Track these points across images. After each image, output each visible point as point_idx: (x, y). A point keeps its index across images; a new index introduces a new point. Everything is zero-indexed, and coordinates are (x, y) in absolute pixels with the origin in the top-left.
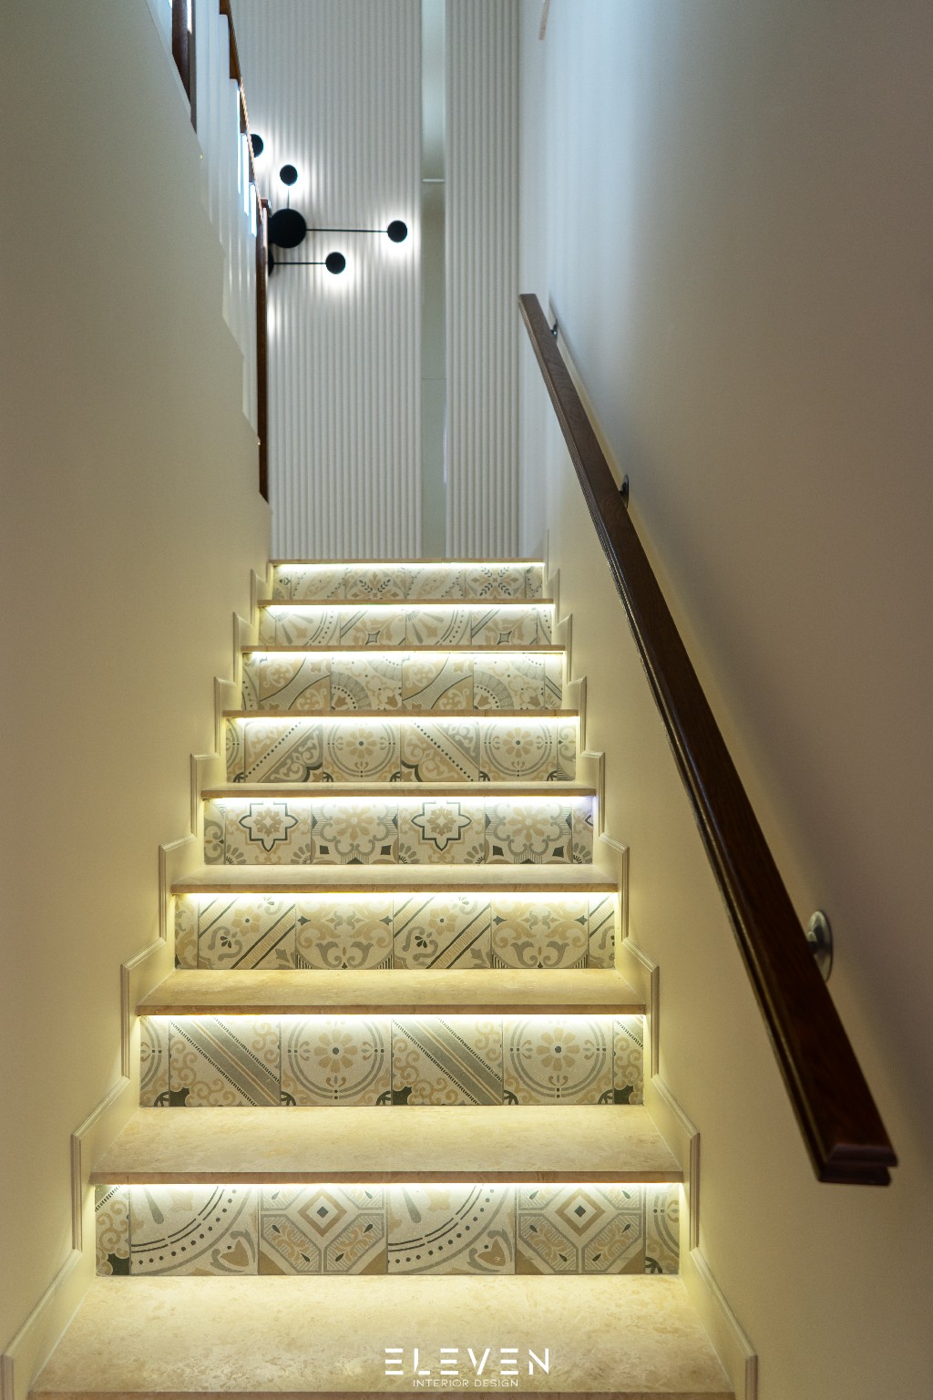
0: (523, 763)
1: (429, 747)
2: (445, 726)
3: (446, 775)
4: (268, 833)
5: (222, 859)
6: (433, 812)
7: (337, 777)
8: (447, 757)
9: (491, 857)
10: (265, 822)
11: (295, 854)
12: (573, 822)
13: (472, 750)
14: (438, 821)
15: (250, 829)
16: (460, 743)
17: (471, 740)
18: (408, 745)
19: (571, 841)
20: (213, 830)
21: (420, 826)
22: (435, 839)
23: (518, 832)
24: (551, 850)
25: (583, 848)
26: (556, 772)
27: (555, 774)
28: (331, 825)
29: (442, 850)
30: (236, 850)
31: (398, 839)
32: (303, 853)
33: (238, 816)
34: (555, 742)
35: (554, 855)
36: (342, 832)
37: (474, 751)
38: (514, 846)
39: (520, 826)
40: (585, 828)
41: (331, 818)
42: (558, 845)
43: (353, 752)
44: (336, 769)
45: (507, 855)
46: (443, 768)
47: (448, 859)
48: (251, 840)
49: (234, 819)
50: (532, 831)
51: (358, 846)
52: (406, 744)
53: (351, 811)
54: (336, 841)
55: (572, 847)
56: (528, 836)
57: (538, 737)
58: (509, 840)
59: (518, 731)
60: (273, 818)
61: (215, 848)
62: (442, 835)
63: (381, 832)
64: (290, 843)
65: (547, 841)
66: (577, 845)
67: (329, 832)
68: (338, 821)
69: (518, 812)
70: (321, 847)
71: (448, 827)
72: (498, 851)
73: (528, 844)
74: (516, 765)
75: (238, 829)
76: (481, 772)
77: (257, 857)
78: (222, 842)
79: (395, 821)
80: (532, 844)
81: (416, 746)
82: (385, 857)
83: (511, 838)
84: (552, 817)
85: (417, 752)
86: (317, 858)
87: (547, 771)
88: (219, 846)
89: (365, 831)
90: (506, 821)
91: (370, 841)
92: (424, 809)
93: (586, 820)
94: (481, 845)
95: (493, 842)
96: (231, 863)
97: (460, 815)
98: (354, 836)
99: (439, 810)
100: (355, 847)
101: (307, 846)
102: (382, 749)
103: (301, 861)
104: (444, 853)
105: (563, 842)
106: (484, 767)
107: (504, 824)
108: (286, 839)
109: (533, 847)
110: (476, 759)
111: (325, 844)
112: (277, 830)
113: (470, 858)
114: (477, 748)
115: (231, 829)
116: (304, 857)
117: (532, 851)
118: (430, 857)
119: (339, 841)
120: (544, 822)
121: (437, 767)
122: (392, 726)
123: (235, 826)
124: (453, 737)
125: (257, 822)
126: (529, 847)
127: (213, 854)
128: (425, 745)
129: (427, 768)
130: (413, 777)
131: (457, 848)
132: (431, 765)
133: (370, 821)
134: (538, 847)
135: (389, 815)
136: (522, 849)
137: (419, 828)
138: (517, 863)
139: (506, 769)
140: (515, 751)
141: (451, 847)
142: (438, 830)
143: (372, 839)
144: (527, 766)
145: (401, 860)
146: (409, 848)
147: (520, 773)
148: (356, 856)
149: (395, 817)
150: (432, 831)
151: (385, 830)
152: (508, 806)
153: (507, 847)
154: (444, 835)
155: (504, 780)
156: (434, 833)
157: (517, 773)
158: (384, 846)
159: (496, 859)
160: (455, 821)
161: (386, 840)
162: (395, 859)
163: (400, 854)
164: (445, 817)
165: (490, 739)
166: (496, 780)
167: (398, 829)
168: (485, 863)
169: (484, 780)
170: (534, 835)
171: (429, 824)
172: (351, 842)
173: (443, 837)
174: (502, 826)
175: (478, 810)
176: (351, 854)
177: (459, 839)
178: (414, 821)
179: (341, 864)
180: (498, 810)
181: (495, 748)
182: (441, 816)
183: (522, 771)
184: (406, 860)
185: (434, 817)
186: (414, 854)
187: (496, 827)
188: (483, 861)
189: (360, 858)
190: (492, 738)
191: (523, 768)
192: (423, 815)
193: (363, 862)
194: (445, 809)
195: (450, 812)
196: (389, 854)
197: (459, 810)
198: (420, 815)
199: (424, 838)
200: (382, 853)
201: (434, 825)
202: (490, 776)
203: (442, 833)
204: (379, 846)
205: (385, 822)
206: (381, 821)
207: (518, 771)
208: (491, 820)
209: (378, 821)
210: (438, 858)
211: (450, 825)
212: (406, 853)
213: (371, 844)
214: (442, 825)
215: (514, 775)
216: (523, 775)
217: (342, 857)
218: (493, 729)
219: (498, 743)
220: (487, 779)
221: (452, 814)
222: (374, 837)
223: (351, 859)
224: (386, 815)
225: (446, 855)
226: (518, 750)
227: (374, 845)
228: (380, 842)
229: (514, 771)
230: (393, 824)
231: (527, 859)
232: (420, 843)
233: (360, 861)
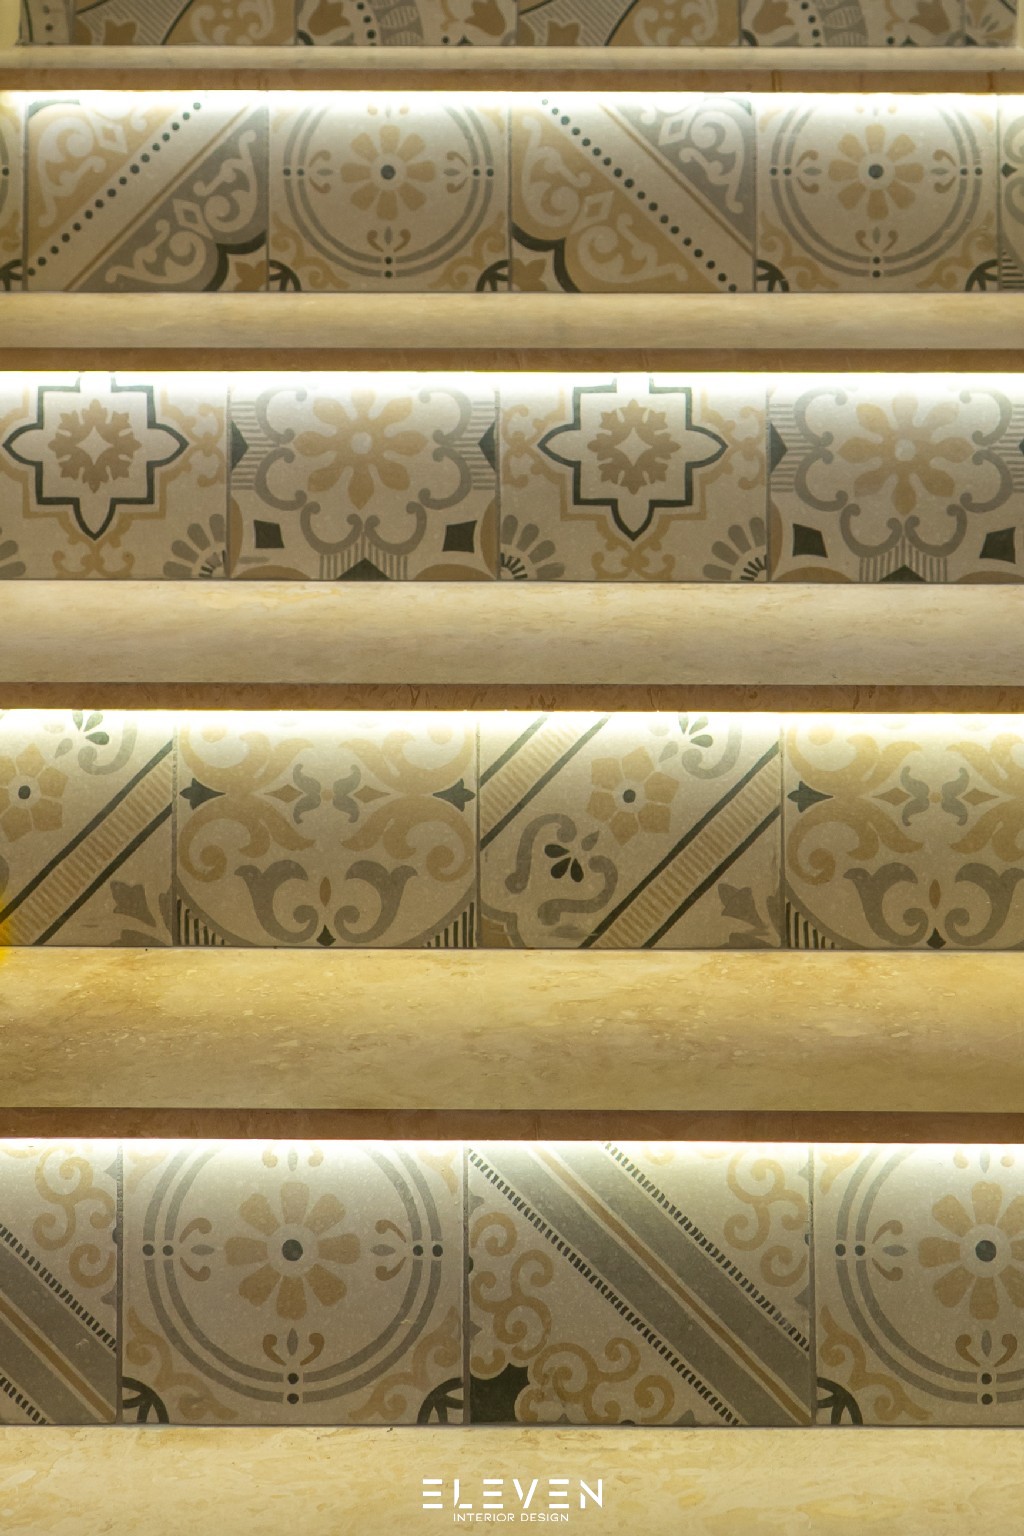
0: (893, 235)
1: (598, 185)
2: (649, 118)
3: (650, 272)
4: (95, 479)
6: (608, 419)
7: (311, 277)
8: (655, 217)
9: (788, 560)
10: (83, 446)
11: (178, 548)
13: (731, 193)
14: (622, 447)
15: (39, 467)
16: (694, 172)
17: (728, 161)
18: (534, 180)
21: (567, 462)
22: (613, 504)
23: (870, 482)
24: (976, 540)
26: (994, 264)
27: (993, 272)
28: (290, 457)
29: (633, 536)
31: (497, 503)
32: (203, 543)
33: (2, 429)
34: (991, 172)
35: (983, 556)
36: (324, 479)
37: (738, 198)
38: (858, 527)
39: (876, 463)
41: (290, 435)
42: (997, 522)
43: (362, 198)
44: (310, 251)
45: (837, 554)
46: (642, 250)
47: (656, 567)
48: (41, 501)
50: (914, 480)
51: (374, 521)
52: (525, 178)
53: (353, 414)
54: (305, 508)
56: (904, 495)
57: (939, 156)
58: (845, 508)
59: (875, 134)
60: (110, 434)
62: (633, 490)
63: (444, 480)
64: (161, 514)
65: (961, 511)
67: (284, 479)
68: (313, 444)
69: (871, 417)
70: (259, 526)
71: (651, 466)
72: (809, 541)
73: (903, 520)
74: (869, 240)
76: (761, 264)
77: (58, 558)
79: (488, 445)
80: (914, 521)
81: (558, 181)
82: (458, 558)
83: (852, 500)
84: (975, 437)
85: (563, 198)
86: (247, 560)
87: (964, 262)
89: (396, 477)
90: (833, 449)
91: (411, 508)
92: (577, 408)
94: (755, 522)
95: (794, 512)
97: (690, 426)
98: (360, 491)
99: (626, 412)
100: (364, 528)
101: (215, 520)
102: (452, 189)
103: (196, 570)
105: (1012, 515)
106: (770, 247)
107: (828, 458)
108: (149, 500)
109: (919, 531)
110: (744, 224)
111: (270, 515)
112: (121, 471)
113: (724, 565)
114: (748, 187)
116: (204, 555)
117: (915, 540)
118: (597, 559)
119: (315, 508)
120: (954, 451)
121: (623, 248)
122: (482, 118)
124: (672, 151)
125: (59, 447)
126: (905, 530)
128: (585, 180)
129: (591, 249)
130: (549, 276)
131: (684, 535)
132: (605, 241)
133: (410, 443)
134: (935, 531)
135: (470, 428)
136: (885, 534)
137: (565, 467)
138: (867, 582)
139: (840, 253)
140: (865, 199)
141: (663, 528)
142: (622, 474)
143: (416, 500)
144: (904, 244)
145: (506, 568)
146: (531, 532)
147: (882, 267)
148: (367, 556)
149: (490, 433)
150: (604, 478)
151: (458, 475)
152: (841, 400)
153: (836, 528)
154: (641, 489)
155: (833, 288)
156: (609, 483)
157: (873, 267)
158: (453, 522)
159: (803, 566)
160: (676, 447)
161: (461, 506)
162: (489, 565)
163: (503, 548)
164: (645, 432)
165: (788, 159)
166: (807, 287)
167: (497, 471)
168: (769, 580)
169: (770, 289)
170: (920, 491)
171: (595, 455)
172: (353, 510)
173: (638, 496)
174: (819, 463)
175: (746, 412)
176: (353, 548)
177: (688, 501)
178: (550, 445)
179: (321, 580)
180: (808, 412)
181: (805, 189)
182: (633, 431)
183: (889, 260)
184: (523, 568)
185: (609, 433)
186: (548, 548)
187: (804, 467)
188: (763, 574)
189: (379, 561)
190: (795, 158)
191: (892, 252)
192: (576, 425)
193: (388, 574)
194: (644, 409)
195: (658, 420)
196: (471, 549)
197: (689, 410)
198: (567, 428)
199: (578, 500)
200: (449, 546)
201: (609, 460)
202: (789, 274)
203: (633, 485)
204: (439, 522)
205: (458, 449)
206: (445, 445)
207: (877, 261)
208: (787, 445)
209: (437, 446)
210: (624, 562)
211: (659, 460)
212: (523, 545)
213: (413, 518)
214: (633, 458)
215: (863, 273)
216: (891, 273)
217: (322, 558)
218: (797, 129)
219: (812, 171)
220: (778, 285)
221: (665, 426)
222: (425, 494)
223: (352, 565)
224: (462, 427)
225: (648, 553)
226: (876, 195)
227: (422, 519)
228: (441, 511)
229: (865, 260)
230: (483, 456)
231: (900, 566)
232: (565, 516)
233: (379, 571)
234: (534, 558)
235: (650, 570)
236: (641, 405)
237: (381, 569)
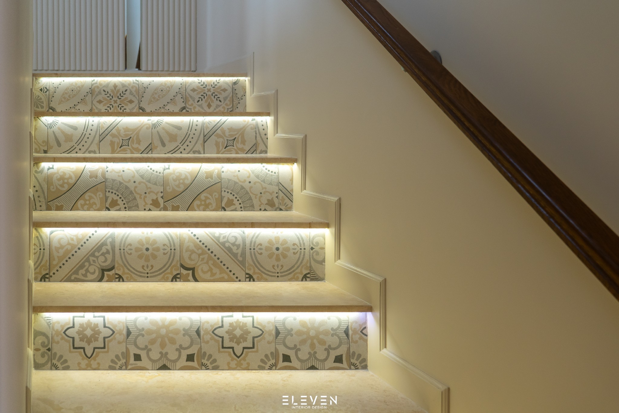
0: (282, 266)
1: (203, 253)
2: (217, 235)
3: (218, 276)
4: (89, 342)
5: (49, 365)
6: (231, 324)
7: (127, 278)
8: (219, 261)
9: (281, 364)
10: (85, 332)
11: (113, 361)
12: (350, 332)
13: (239, 255)
14: (235, 332)
15: (73, 338)
16: (229, 250)
17: (238, 246)
18: (186, 251)
19: (349, 349)
20: (40, 339)
21: (220, 337)
22: (233, 348)
23: (303, 342)
24: (332, 358)
25: (359, 356)
26: (309, 273)
27: (308, 276)
28: (143, 336)
29: (238, 357)
30: (61, 357)
31: (201, 348)
32: (119, 360)
33: (63, 328)
34: (308, 249)
35: (334, 362)
36: (153, 342)
37: (241, 256)
38: (300, 354)
39: (305, 337)
40: (361, 338)
41: (143, 329)
42: (338, 353)
43: (140, 257)
44: (126, 271)
45: (295, 362)
46: (215, 270)
47: (245, 365)
48: (74, 348)
49: (60, 329)
50: (315, 341)
51: (167, 353)
52: (184, 251)
53: (160, 324)
54: (148, 350)
55: (350, 355)
56: (312, 345)
57: (294, 244)
58: (296, 349)
59: (277, 239)
60: (93, 329)
61: (43, 355)
62: (238, 344)
63: (186, 342)
64: (108, 352)
65: (328, 350)
66: (354, 353)
67: (141, 341)
68: (149, 332)
69: (303, 324)
70: (135, 355)
71: (243, 337)
72: (287, 358)
73: (312, 352)
74: (276, 267)
75: (62, 338)
76: (247, 274)
77: (79, 364)
78: (49, 350)
79: (198, 332)
80: (315, 353)
81: (193, 252)
82: (190, 364)
83: (298, 347)
84: (332, 329)
85: (194, 256)
86: (132, 364)
87: (301, 273)
88: (46, 353)
89: (173, 341)
90: (293, 332)
91: (177, 350)
92: (222, 322)
93: (361, 332)
94: (272, 353)
95: (283, 350)
96: (57, 368)
97: (253, 327)
98: (163, 345)
99: (236, 322)
100: (164, 355)
101: (123, 353)
102: (164, 254)
103: (118, 367)
104: (240, 361)
105: (342, 351)
106: (250, 269)
107: (292, 335)
108: (104, 348)
109: (317, 355)
110: (243, 264)
111: (138, 352)
112: (96, 340)
113: (263, 365)
114: (243, 254)
115: (56, 339)
116: (119, 363)
117: (316, 358)
118: (228, 364)
119: (150, 350)
120: (326, 333)
121: (211, 270)
122: (173, 235)
123: (60, 336)
124: (223, 244)
125: (79, 333)
126: (312, 355)
127: (41, 361)
128: (200, 251)
129: (202, 270)
130: (191, 277)
131: (253, 357)
132: (206, 268)
133: (176, 332)
134: (321, 355)
135: (193, 327)
136: (307, 356)
137: (219, 338)
138: (303, 370)
139: (268, 271)
140: (275, 256)
141: (246, 355)
142: (235, 340)
143: (178, 347)
144: (285, 269)
145: (204, 366)
146: (210, 356)
147: (279, 275)
148: (165, 363)
149: (198, 329)
150: (230, 341)
151: (190, 341)
152: (295, 319)
153: (294, 354)
154: (241, 344)
155: (266, 280)
156: (231, 342)
157: (277, 275)
158: (189, 354)
159: (285, 365)
160: (250, 332)
161: (191, 349)
162: (199, 365)
163: (203, 361)
164: (241, 328)
165: (254, 246)
166: (260, 280)
167: (201, 339)
168: (276, 369)
169: (250, 281)
170: (317, 344)
171: (227, 334)
172: (161, 350)
173: (239, 346)
174: (289, 336)
175: (269, 322)
176: (161, 361)
177: (253, 347)
178: (215, 332)
179: (152, 370)
180: (286, 322)
181: (259, 253)
182: (238, 328)
183: (281, 273)
184: (208, 366)
185: (231, 328)
186: (215, 361)
187: (285, 338)
188: (274, 368)
189: (168, 364)
190: (256, 245)
191: (282, 271)
192: (222, 326)
193: (171, 368)
194: (241, 322)
195: (245, 325)
196: (194, 361)
197: (253, 322)
198: (220, 327)
199: (223, 347)
200: (188, 360)
201: (232, 336)
202: (255, 277)
203: (238, 343)
204: (185, 354)
205: (190, 333)
206: (186, 332)
207: (278, 273)
208: (280, 332)
209: (184, 332)
210: (236, 364)
211: (245, 336)
212: (208, 360)
213: (178, 352)
214: (238, 335)
215: (274, 276)
216: (282, 276)
217: (152, 364)
218: (257, 237)
219: (261, 249)
220: (252, 280)
221: (247, 327)
222: (181, 346)
223: (161, 366)
224: (191, 327)
225: (242, 362)
226: (278, 255)
227: (180, 352)
228: (185, 351)
229: (275, 273)
230: (197, 335)
231: (312, 365)
232: (219, 352)
233: (168, 367)
234: (211, 363)
235: (243, 367)
236: (240, 321)
237: (169, 367)
